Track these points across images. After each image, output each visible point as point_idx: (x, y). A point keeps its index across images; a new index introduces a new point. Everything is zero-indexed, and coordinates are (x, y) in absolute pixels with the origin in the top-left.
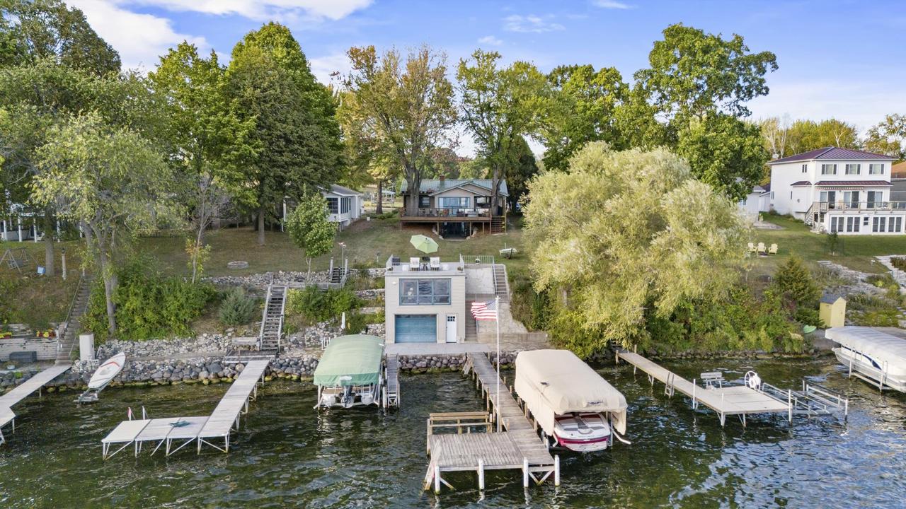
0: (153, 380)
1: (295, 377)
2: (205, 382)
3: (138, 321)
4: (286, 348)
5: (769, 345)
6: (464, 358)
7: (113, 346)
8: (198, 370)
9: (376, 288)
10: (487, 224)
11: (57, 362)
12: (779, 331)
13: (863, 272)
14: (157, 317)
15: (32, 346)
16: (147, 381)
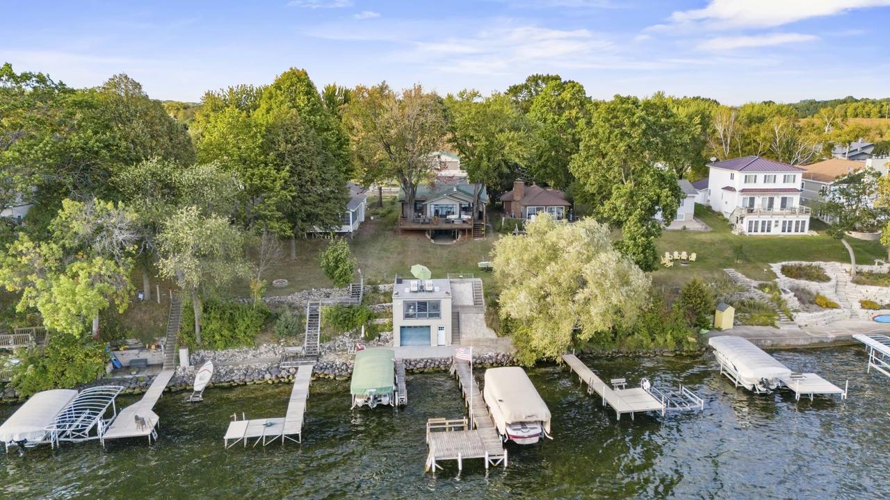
0: (233, 381)
1: (332, 377)
2: (270, 382)
3: (217, 337)
4: (323, 353)
5: (672, 345)
6: (451, 360)
7: (201, 354)
8: (264, 373)
9: (385, 302)
10: (469, 230)
11: (164, 367)
12: (681, 336)
13: (756, 280)
14: (231, 334)
15: (144, 355)
16: (229, 382)
